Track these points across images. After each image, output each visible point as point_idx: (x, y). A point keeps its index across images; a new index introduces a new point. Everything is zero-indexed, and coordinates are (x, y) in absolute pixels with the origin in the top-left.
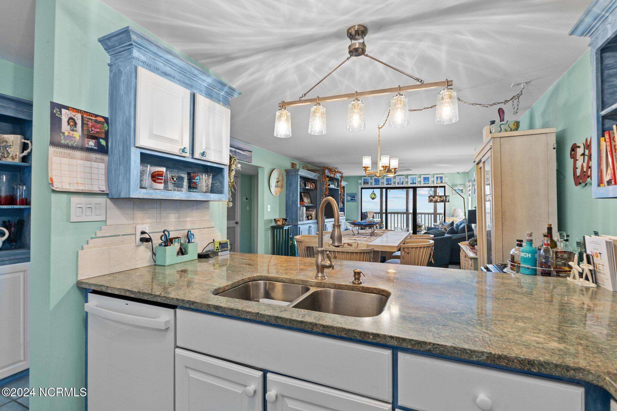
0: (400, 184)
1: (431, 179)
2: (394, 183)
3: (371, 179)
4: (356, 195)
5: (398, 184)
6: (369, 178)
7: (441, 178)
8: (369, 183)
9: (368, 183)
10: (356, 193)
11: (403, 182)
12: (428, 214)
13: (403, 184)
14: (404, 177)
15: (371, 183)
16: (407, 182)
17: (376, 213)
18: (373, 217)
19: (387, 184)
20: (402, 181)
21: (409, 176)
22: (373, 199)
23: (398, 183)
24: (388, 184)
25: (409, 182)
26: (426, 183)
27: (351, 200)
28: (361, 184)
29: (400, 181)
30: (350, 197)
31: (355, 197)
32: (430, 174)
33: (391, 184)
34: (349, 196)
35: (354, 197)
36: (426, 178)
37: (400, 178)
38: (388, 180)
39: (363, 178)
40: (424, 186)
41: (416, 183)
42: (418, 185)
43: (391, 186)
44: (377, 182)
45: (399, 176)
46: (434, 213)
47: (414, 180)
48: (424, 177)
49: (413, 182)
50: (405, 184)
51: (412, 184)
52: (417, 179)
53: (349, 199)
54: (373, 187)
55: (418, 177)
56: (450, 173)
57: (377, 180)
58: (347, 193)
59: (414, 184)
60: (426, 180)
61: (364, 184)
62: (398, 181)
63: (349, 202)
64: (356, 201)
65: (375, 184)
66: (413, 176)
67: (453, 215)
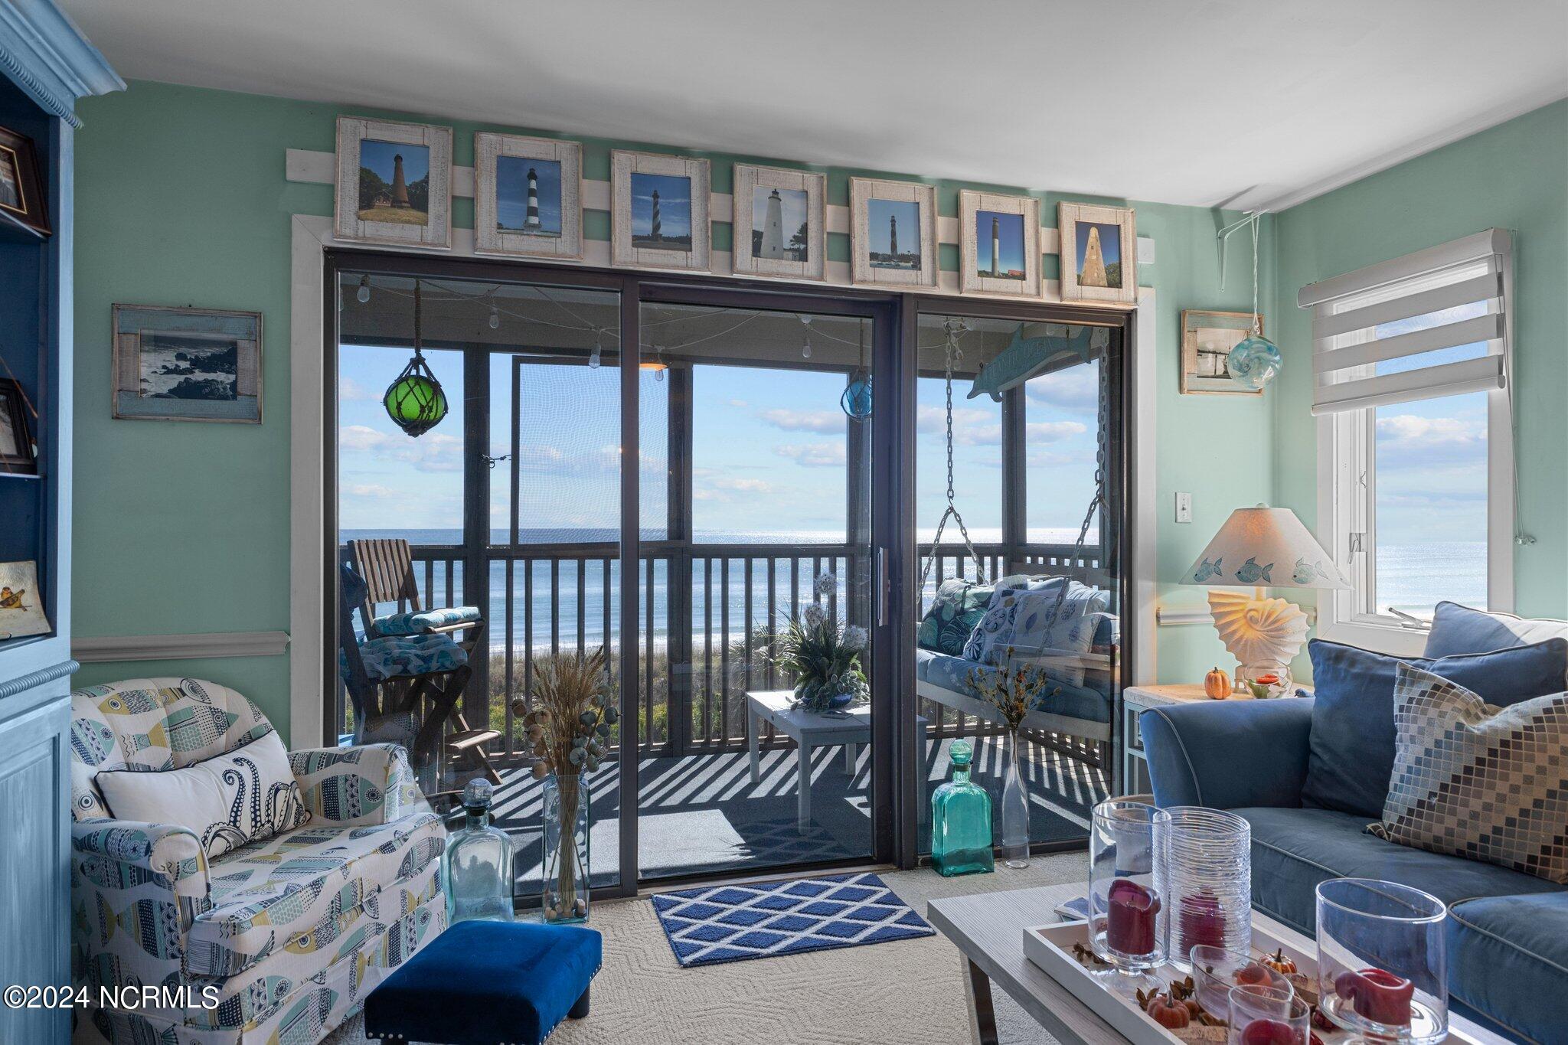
0: (777, 253)
1: (1038, 239)
2: (724, 234)
3: (465, 153)
4: (256, 337)
5: (756, 251)
6: (438, 142)
7: (1111, 235)
8: (437, 205)
9: (419, 199)
10: (256, 316)
11: (802, 236)
13: (803, 256)
14: (811, 181)
15: (464, 211)
16: (843, 245)
17: (428, 554)
18: (407, 591)
19: (639, 241)
20: (790, 228)
21: (857, 183)
22: (415, 426)
23: (757, 236)
24: (651, 240)
25: (862, 247)
26: (1002, 269)
27: (180, 392)
28: (325, 200)
29: (776, 224)
30: (169, 358)
31: (246, 360)
32: (1020, 191)
33: (684, 243)
34: (159, 343)
35: (227, 359)
36: (997, 224)
37: (775, 192)
38: (656, 196)
39: (351, 131)
40: (982, 291)
41: (916, 262)
42: (935, 284)
43: (687, 267)
44: (534, 202)
45: (762, 169)
46: (1003, 544)
47: (893, 234)
48: (985, 208)
49: (894, 246)
50: (822, 255)
51: (880, 266)
52: (928, 220)
53: (144, 386)
54: (485, 250)
55: (932, 204)
56: (1166, 206)
57: (532, 176)
58: (116, 307)
59: (897, 267)
60: (997, 241)
61: (361, 208)
62: (759, 220)
63: (152, 418)
64: (257, 417)
65: (500, 226)
66: (895, 183)
67: (1251, 562)
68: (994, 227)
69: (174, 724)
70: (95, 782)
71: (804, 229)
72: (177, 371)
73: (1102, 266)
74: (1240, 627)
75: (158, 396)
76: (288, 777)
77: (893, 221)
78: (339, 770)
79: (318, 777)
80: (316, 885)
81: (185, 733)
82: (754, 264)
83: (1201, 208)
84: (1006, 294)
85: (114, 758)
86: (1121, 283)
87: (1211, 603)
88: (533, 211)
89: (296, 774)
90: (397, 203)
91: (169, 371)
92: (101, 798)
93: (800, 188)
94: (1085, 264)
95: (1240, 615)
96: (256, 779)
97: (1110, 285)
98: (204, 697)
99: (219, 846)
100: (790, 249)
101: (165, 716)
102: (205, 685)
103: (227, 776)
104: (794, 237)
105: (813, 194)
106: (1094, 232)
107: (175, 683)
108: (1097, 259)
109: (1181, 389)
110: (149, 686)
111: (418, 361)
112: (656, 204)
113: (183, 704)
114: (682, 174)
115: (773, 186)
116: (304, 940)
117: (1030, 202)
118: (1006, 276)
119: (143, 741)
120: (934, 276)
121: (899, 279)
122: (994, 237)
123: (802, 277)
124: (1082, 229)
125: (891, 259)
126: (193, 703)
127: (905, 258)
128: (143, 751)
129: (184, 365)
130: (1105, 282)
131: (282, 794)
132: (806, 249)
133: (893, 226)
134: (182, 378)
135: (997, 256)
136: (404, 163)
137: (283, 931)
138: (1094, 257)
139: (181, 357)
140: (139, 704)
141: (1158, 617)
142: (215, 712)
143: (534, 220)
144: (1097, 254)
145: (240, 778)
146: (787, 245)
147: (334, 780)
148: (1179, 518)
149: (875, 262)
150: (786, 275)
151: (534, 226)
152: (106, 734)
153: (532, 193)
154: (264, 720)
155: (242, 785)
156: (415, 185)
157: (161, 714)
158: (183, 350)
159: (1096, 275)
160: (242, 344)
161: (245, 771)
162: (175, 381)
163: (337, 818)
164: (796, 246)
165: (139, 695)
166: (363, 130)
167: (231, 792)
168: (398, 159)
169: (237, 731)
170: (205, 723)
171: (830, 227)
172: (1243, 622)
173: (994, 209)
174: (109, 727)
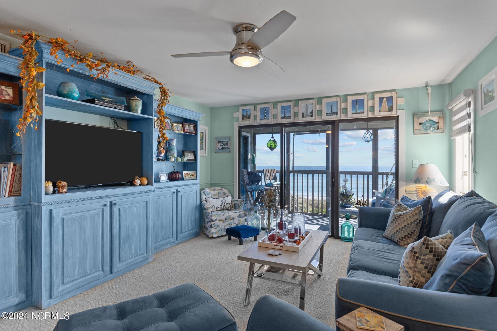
0: (307, 116)
1: (368, 103)
2: (297, 114)
3: (256, 108)
4: (230, 140)
5: (303, 116)
6: (252, 108)
7: (390, 99)
8: (252, 118)
9: (249, 117)
10: (230, 137)
11: (312, 113)
12: (363, 173)
13: (312, 116)
14: (314, 101)
15: (255, 118)
16: (320, 112)
19: (282, 118)
20: (310, 111)
21: (323, 100)
22: (272, 149)
23: (303, 114)
24: (284, 117)
25: (324, 112)
26: (358, 112)
27: (223, 148)
28: (238, 119)
29: (307, 111)
31: (229, 144)
32: (364, 94)
33: (289, 117)
34: (220, 142)
35: (227, 144)
36: (357, 102)
37: (307, 105)
38: (285, 110)
39: (241, 108)
40: (353, 117)
41: (336, 113)
42: (341, 117)
43: (290, 121)
44: (265, 114)
45: (304, 101)
46: (373, 172)
47: (332, 108)
48: (354, 99)
49: (332, 111)
50: (316, 115)
51: (328, 115)
52: (340, 104)
53: (218, 148)
54: (258, 123)
55: (340, 101)
56: (410, 88)
57: (265, 110)
58: (215, 138)
59: (332, 115)
60: (357, 106)
61: (242, 120)
62: (303, 111)
63: (219, 152)
64: (230, 151)
65: (261, 119)
66: (332, 98)
67: (418, 178)
68: (356, 103)
69: (219, 193)
70: (205, 198)
71: (312, 111)
72: (222, 146)
73: (387, 107)
74: (420, 194)
75: (220, 149)
76: (230, 202)
77: (332, 106)
78: (236, 202)
79: (234, 203)
80: (224, 214)
81: (220, 195)
82: (302, 119)
83: (421, 87)
84: (359, 117)
85: (210, 196)
86: (392, 110)
87: (416, 188)
88: (265, 116)
89: (231, 202)
90: (247, 118)
91: (221, 146)
92: (206, 200)
93: (311, 103)
94: (382, 107)
95: (421, 191)
96: (225, 202)
97: (389, 111)
98: (223, 191)
99: (218, 209)
100: (309, 115)
101: (218, 192)
102: (223, 189)
103: (221, 201)
104: (310, 113)
105: (314, 104)
106: (385, 99)
107: (220, 188)
108: (386, 105)
109: (414, 134)
110: (216, 188)
111: (272, 137)
112: (285, 111)
113: (220, 191)
114: (289, 105)
115: (306, 104)
116: (222, 221)
117: (366, 96)
118: (359, 113)
119: (214, 195)
120: (340, 116)
121: (333, 117)
122: (357, 105)
123: (312, 120)
124: (381, 99)
125: (332, 113)
126: (221, 191)
127: (334, 113)
128: (214, 196)
129: (222, 145)
130: (388, 110)
131: (228, 204)
132: (312, 115)
133: (332, 107)
134: (222, 147)
135: (357, 109)
136: (248, 112)
137: (218, 218)
138: (385, 105)
139: (222, 144)
140: (215, 190)
141: (405, 191)
142: (224, 192)
143: (265, 117)
144: (386, 104)
145: (223, 201)
146: (309, 114)
147: (235, 203)
148: (413, 166)
149: (327, 115)
150: (308, 120)
151: (265, 118)
152: (209, 193)
153: (265, 113)
154: (230, 194)
155: (223, 202)
156: (249, 115)
157: (217, 192)
158: (222, 143)
159: (385, 109)
160: (228, 141)
161: (224, 200)
162: (221, 147)
163: (235, 209)
164: (311, 114)
165: (215, 189)
166: (242, 108)
167: (221, 202)
168: (247, 111)
169: (226, 195)
170: (222, 194)
171: (318, 109)
172: (421, 193)
173: (356, 99)
174: (210, 193)
